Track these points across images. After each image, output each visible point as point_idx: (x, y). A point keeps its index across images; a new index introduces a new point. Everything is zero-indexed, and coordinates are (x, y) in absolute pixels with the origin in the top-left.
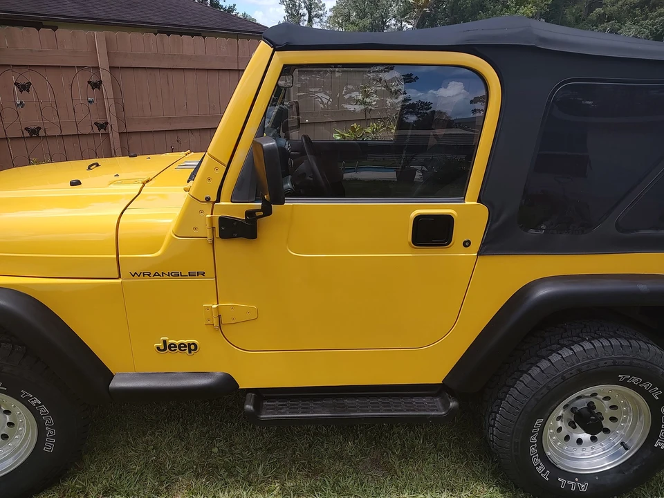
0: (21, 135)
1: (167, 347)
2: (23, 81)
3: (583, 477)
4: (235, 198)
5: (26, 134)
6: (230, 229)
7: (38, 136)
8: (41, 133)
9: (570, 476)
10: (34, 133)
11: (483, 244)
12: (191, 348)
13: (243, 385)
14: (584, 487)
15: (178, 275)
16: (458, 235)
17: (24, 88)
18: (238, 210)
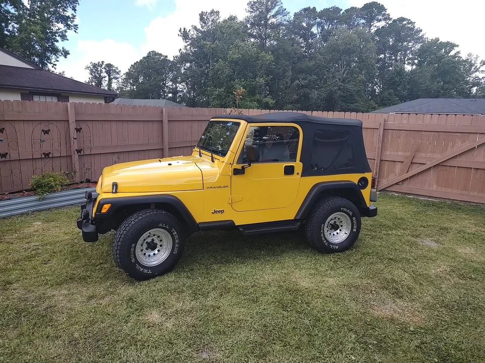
0: (40, 157)
1: (215, 212)
2: (46, 129)
3: (336, 244)
4: (238, 163)
5: (43, 156)
6: (237, 172)
7: (48, 157)
8: (50, 156)
9: (333, 244)
10: (47, 155)
11: (302, 174)
12: (222, 212)
13: (237, 224)
14: (337, 247)
15: (220, 187)
16: (296, 171)
17: (46, 132)
18: (239, 167)
